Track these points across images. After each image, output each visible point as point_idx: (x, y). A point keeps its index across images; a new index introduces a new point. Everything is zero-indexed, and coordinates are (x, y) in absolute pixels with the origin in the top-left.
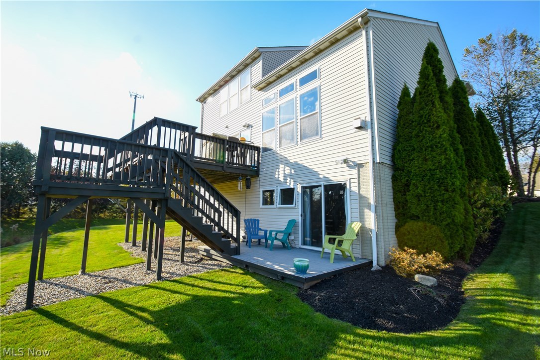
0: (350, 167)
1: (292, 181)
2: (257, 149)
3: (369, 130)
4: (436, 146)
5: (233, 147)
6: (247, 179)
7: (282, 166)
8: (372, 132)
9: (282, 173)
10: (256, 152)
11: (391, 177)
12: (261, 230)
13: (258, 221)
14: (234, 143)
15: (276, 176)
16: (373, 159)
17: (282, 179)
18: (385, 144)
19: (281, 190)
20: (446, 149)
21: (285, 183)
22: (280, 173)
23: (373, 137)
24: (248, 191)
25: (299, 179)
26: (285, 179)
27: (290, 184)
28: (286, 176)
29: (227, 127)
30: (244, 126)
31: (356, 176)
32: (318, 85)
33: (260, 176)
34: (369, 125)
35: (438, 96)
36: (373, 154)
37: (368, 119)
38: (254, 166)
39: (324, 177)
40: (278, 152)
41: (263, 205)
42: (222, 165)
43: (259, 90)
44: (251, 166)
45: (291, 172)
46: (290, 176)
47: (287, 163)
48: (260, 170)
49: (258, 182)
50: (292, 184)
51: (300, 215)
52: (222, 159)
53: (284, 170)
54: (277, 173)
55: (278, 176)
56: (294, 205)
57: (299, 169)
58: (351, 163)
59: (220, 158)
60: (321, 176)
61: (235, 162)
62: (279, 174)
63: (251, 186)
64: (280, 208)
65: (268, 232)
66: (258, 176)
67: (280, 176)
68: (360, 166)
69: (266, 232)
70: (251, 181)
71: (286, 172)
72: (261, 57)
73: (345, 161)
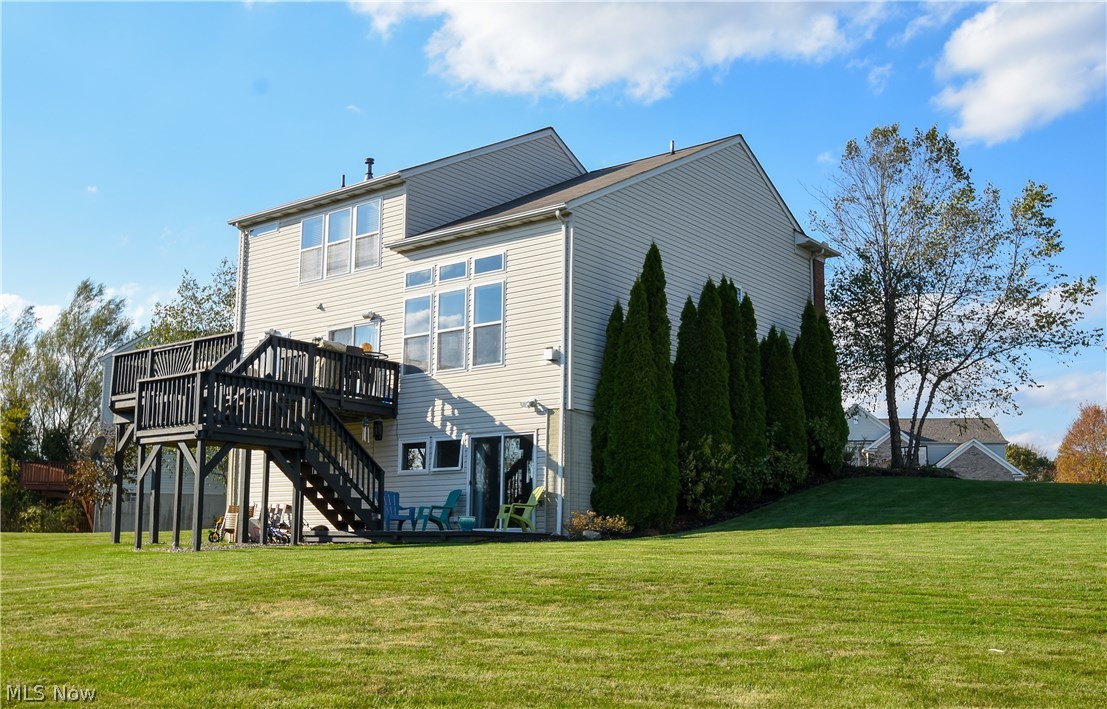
0: (539, 412)
1: (455, 428)
2: (394, 366)
3: (562, 366)
4: (636, 393)
5: (355, 364)
6: (376, 423)
7: (438, 403)
8: (566, 369)
9: (438, 414)
10: (393, 372)
11: (590, 428)
12: (403, 509)
13: (397, 495)
14: (356, 357)
15: (429, 419)
16: (565, 404)
17: (438, 424)
18: (581, 384)
19: (438, 443)
20: (646, 396)
21: (443, 431)
22: (435, 414)
23: (566, 375)
24: (378, 443)
25: (466, 426)
26: (444, 425)
27: (452, 433)
28: (445, 419)
29: (321, 307)
30: (366, 317)
31: (546, 425)
32: (502, 281)
33: (398, 417)
34: (563, 358)
35: (646, 326)
36: (565, 398)
37: (562, 351)
38: (389, 400)
39: (502, 425)
40: (434, 377)
41: (403, 469)
42: (338, 397)
43: (399, 252)
44: (383, 399)
45: (453, 413)
46: (452, 419)
47: (447, 397)
48: (399, 407)
49: (395, 428)
50: (455, 433)
51: (468, 482)
52: (337, 387)
53: (443, 410)
54: (429, 414)
55: (432, 419)
56: (459, 468)
57: (466, 411)
58: (540, 407)
59: (334, 386)
60: (497, 423)
61: (358, 391)
62: (433, 416)
63: (384, 434)
64: (435, 473)
65: (417, 511)
66: (395, 417)
67: (435, 419)
68: (550, 412)
69: (412, 510)
70: (384, 424)
71: (446, 413)
72: (404, 187)
73: (533, 404)
